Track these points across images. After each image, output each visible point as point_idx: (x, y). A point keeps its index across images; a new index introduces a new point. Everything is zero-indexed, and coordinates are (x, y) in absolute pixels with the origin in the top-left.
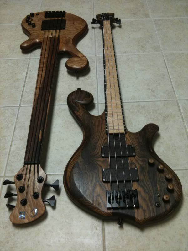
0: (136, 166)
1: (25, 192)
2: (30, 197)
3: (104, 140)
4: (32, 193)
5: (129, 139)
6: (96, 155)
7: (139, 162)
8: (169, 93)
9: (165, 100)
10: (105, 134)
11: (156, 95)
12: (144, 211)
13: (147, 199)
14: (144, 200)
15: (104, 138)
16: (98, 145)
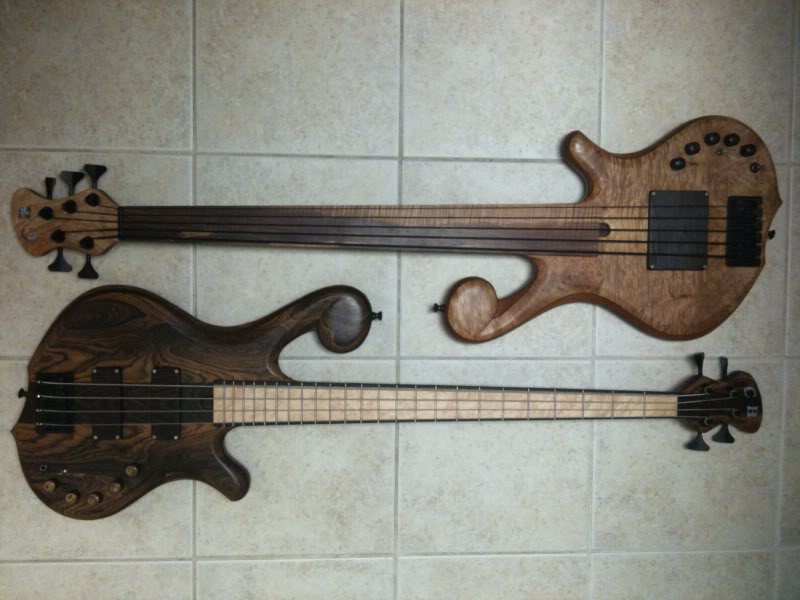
0: (130, 437)
1: (65, 214)
2: (57, 224)
3: (201, 376)
4: (63, 229)
5: (199, 431)
6: (161, 356)
7: (140, 446)
8: (421, 540)
9: (399, 528)
10: (215, 378)
11: (417, 506)
12: (33, 441)
13: (56, 450)
14: (55, 444)
15: (205, 375)
16: (186, 360)
